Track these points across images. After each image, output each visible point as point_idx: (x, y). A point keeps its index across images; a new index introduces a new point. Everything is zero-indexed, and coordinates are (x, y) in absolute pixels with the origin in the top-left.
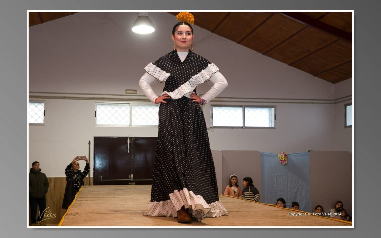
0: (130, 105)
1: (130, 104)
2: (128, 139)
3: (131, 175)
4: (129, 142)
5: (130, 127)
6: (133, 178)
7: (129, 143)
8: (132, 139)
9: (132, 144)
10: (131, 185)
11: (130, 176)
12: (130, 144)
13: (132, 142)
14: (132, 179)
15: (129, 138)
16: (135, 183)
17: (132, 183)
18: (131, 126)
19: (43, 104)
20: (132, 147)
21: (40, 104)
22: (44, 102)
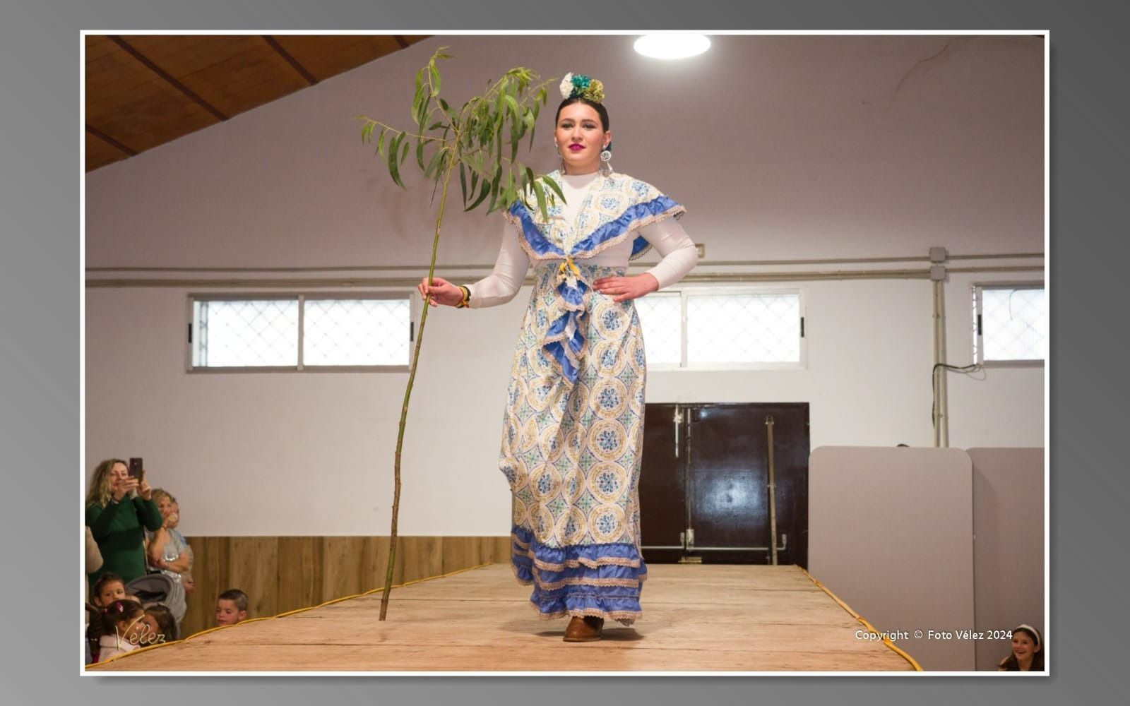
0: (681, 295)
1: (680, 292)
2: (677, 410)
3: (685, 532)
4: (678, 419)
5: (683, 369)
6: (693, 543)
7: (680, 425)
8: (689, 411)
9: (689, 428)
10: (686, 563)
11: (682, 535)
12: (683, 427)
13: (689, 421)
14: (690, 545)
15: (677, 406)
16: (699, 560)
17: (690, 558)
18: (686, 366)
19: (407, 302)
20: (688, 438)
21: (402, 305)
22: (411, 296)
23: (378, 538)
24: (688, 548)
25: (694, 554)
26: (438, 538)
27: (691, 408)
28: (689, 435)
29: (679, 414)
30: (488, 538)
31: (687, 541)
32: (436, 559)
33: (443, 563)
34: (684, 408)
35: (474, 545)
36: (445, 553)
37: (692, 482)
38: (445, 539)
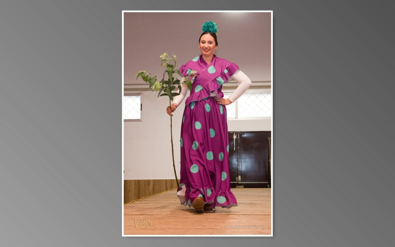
2: (234, 134)
3: (238, 177)
4: (235, 137)
5: (236, 120)
6: (241, 181)
7: (235, 139)
9: (239, 140)
10: (238, 188)
12: (237, 140)
13: (239, 138)
14: (240, 181)
16: (243, 186)
17: (240, 186)
18: (237, 118)
19: (139, 97)
20: (238, 144)
21: (137, 98)
22: (141, 94)
23: (130, 180)
24: (239, 183)
25: (241, 184)
26: (151, 180)
27: (239, 133)
28: (239, 143)
29: (235, 135)
30: (169, 180)
31: (239, 180)
32: (151, 188)
33: (153, 189)
34: (237, 133)
35: (164, 182)
36: (154, 185)
37: (240, 159)
38: (154, 180)
